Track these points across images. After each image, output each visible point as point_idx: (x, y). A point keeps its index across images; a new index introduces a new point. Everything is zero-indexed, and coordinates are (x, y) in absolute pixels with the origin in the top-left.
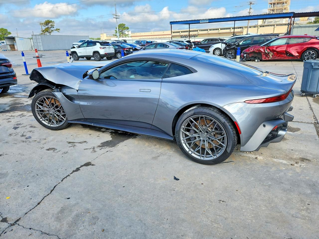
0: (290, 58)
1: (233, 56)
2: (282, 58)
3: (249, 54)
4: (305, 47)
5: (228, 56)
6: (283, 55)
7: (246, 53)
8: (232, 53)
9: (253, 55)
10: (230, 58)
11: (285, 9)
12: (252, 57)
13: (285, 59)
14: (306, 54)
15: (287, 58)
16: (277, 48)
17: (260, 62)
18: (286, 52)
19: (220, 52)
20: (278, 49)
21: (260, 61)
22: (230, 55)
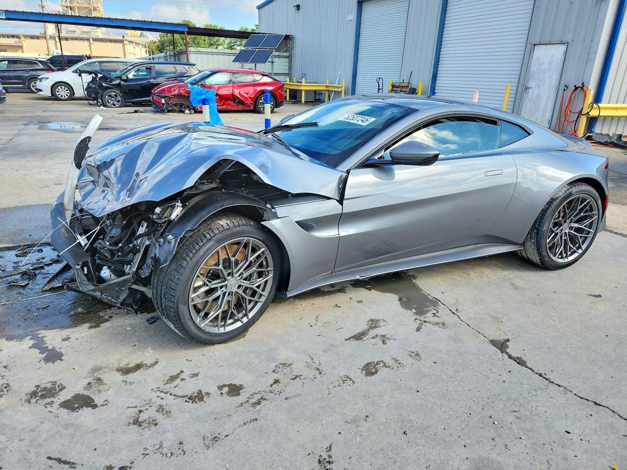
0: (240, 108)
1: (118, 101)
2: (229, 108)
3: (170, 98)
4: (259, 88)
5: (108, 101)
6: (230, 102)
7: (165, 97)
8: (116, 95)
9: (176, 101)
10: (114, 105)
11: (95, 9)
12: (175, 105)
13: (233, 109)
14: (261, 101)
15: (236, 108)
16: (219, 89)
17: (194, 114)
18: (233, 98)
19: (68, 92)
20: (220, 91)
21: (194, 112)
22: (113, 99)
